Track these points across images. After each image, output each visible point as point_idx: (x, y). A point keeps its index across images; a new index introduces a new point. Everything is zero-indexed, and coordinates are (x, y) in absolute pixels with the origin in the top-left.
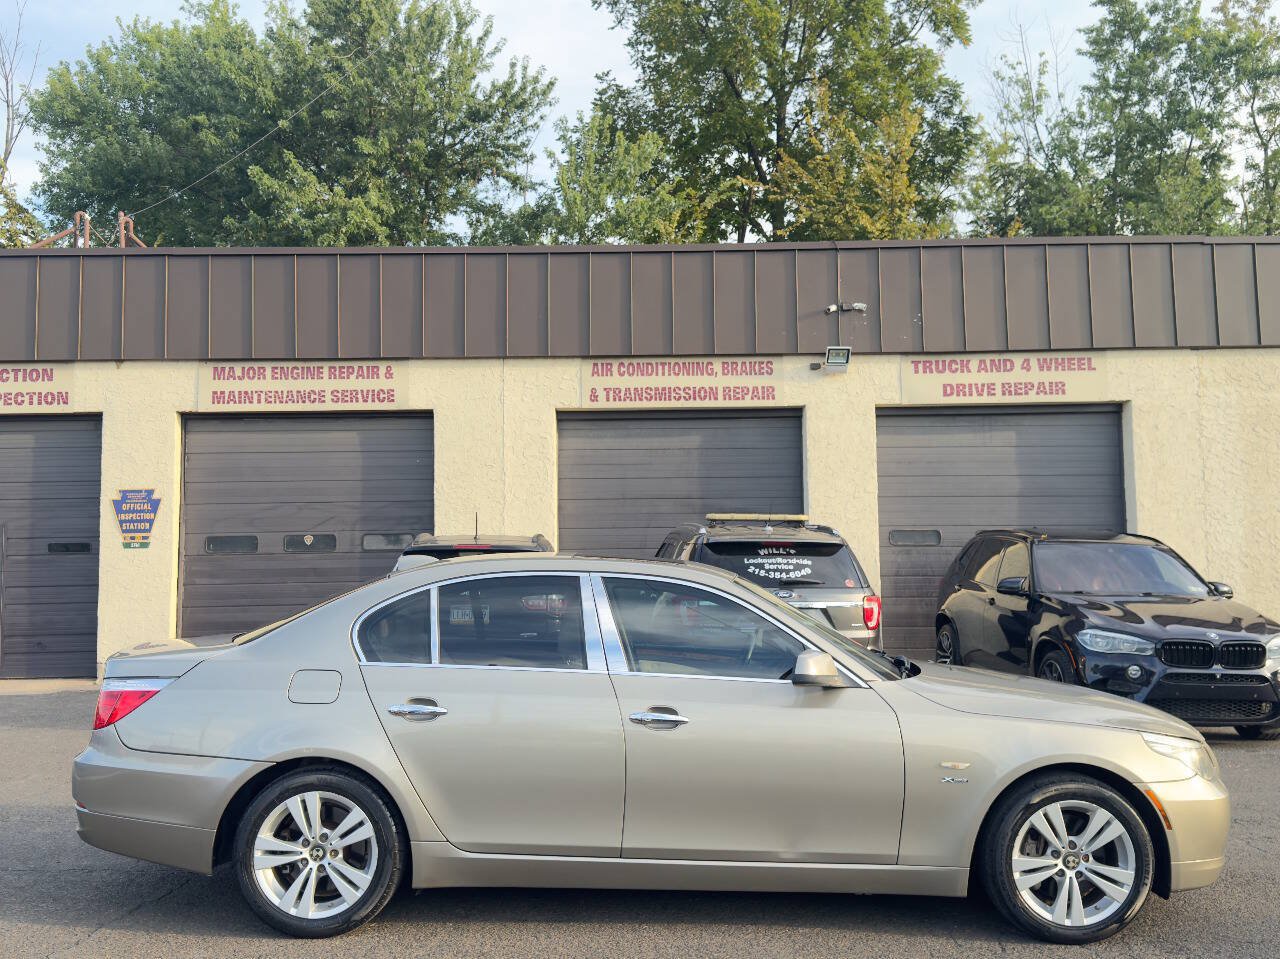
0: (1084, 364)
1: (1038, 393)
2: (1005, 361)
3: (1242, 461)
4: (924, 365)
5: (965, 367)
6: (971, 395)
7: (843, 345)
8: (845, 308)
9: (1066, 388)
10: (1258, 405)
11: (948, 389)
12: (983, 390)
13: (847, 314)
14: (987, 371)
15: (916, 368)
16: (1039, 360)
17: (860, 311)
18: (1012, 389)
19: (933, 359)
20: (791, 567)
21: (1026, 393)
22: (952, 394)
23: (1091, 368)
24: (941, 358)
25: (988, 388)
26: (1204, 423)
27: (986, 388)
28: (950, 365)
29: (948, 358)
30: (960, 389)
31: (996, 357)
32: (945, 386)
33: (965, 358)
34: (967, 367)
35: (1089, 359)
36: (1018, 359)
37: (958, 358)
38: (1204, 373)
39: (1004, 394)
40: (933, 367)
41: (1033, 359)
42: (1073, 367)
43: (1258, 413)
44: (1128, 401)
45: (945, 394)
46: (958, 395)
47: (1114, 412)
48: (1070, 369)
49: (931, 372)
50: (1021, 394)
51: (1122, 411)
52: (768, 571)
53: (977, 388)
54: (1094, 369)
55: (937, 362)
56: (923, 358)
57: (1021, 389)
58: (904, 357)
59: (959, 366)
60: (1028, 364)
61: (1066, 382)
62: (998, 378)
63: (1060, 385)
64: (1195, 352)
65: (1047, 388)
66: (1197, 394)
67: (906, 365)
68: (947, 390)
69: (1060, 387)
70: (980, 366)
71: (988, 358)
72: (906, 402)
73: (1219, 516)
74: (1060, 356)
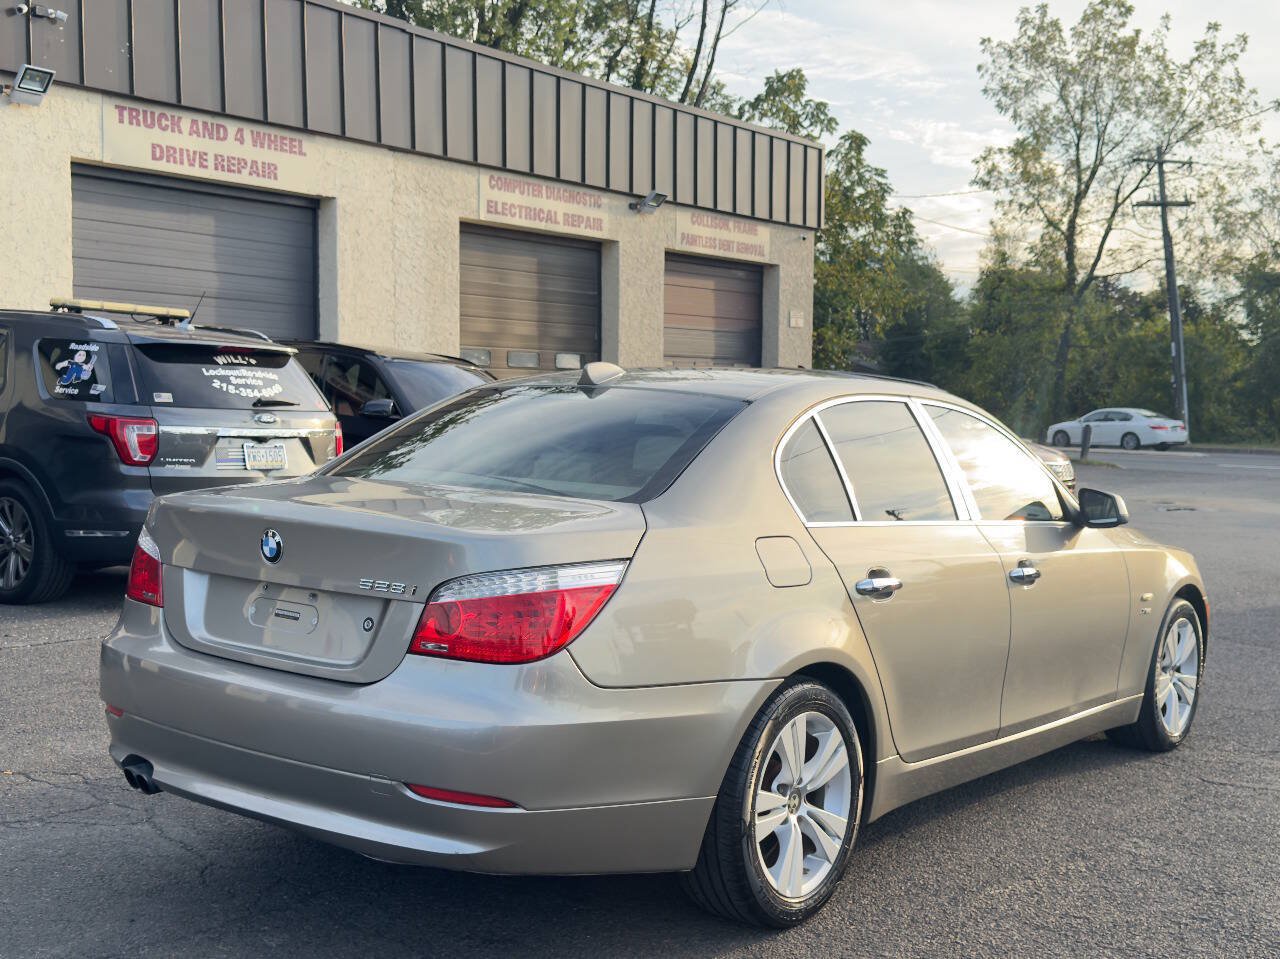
0: (295, 146)
1: (250, 174)
2: (219, 126)
3: (426, 279)
4: (130, 115)
5: (176, 126)
6: (182, 163)
7: (35, 65)
8: (38, 12)
9: (279, 172)
10: (439, 221)
11: (158, 150)
12: (194, 160)
13: (39, 20)
14: (199, 136)
15: (121, 115)
16: (252, 132)
17: (53, 21)
18: (225, 163)
19: (141, 107)
20: (260, 383)
21: (239, 172)
22: (161, 158)
23: (301, 153)
24: (150, 109)
25: (201, 157)
26: (397, 233)
27: (198, 156)
28: (159, 120)
29: (158, 111)
30: (170, 153)
31: (209, 120)
32: (154, 146)
33: (177, 113)
34: (179, 126)
35: (300, 142)
36: (232, 127)
37: (169, 112)
38: (399, 178)
39: (216, 169)
40: (141, 118)
41: (247, 129)
42: (285, 148)
43: (439, 228)
44: (334, 198)
45: (154, 158)
46: (168, 161)
47: (312, 208)
48: (282, 150)
49: (138, 124)
50: (234, 171)
51: (319, 208)
52: (237, 386)
53: (188, 155)
54: (305, 155)
55: (145, 112)
56: (128, 104)
57: (233, 165)
58: (107, 99)
59: (169, 123)
60: (242, 136)
61: (278, 165)
62: (211, 147)
63: (272, 168)
64: (392, 153)
65: (260, 168)
66: (392, 201)
67: (109, 108)
68: (157, 152)
69: (271, 170)
70: (192, 127)
71: (201, 119)
72: (109, 158)
73: (405, 336)
74: (273, 132)
